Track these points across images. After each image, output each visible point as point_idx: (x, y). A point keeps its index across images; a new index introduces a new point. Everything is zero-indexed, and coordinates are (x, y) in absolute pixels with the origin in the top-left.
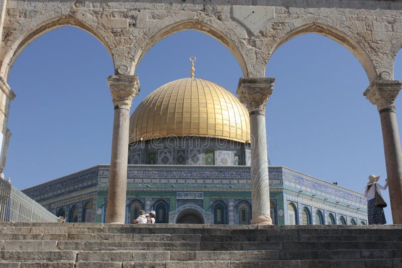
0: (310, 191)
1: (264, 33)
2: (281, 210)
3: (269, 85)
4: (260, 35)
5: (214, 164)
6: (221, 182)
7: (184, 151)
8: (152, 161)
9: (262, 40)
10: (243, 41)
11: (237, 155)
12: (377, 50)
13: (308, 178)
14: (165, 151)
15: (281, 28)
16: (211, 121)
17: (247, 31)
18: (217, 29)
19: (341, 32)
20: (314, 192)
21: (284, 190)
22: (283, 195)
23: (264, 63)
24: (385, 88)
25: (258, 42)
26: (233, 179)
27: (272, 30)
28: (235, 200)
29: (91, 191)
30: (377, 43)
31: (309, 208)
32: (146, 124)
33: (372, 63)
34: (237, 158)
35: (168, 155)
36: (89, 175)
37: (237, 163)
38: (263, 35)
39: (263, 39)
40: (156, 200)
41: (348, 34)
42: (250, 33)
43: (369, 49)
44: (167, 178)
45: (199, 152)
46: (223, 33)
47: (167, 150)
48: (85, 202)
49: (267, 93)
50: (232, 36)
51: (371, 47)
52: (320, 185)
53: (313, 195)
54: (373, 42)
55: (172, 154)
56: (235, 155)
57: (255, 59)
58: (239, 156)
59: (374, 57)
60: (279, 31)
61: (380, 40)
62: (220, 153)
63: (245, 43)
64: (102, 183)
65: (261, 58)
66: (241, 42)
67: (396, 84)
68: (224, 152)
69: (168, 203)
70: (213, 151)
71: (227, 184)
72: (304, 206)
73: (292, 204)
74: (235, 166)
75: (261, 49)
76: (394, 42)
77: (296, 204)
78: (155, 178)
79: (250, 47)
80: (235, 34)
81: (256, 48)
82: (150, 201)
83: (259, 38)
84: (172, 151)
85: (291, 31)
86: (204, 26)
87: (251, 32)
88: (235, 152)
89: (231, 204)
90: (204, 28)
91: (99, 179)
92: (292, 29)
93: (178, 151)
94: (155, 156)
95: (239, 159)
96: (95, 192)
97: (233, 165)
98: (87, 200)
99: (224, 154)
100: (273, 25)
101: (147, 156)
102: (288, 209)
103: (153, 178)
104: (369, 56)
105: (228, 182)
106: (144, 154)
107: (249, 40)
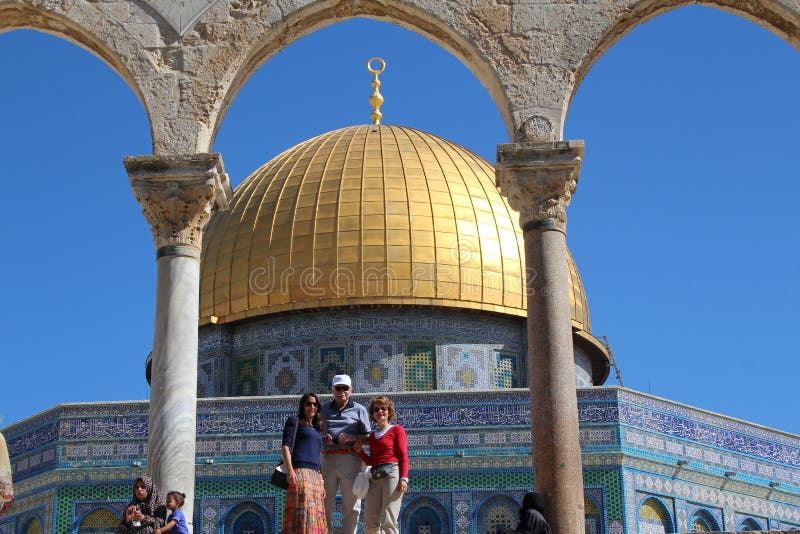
0: (718, 461)
1: (209, 29)
2: (616, 523)
3: (201, 174)
4: (197, 34)
5: (435, 388)
6: (430, 442)
7: (340, 351)
8: (247, 387)
9: (199, 50)
10: (148, 54)
11: (508, 357)
12: (523, 56)
13: (709, 421)
14: (286, 352)
15: (255, 11)
16: (421, 256)
17: (161, 28)
18: (78, 25)
19: (425, 11)
20: (731, 462)
21: (624, 461)
22: (620, 475)
23: (200, 112)
24: (531, 165)
25: (189, 56)
26: (465, 431)
27: (230, 19)
28: (475, 495)
29: (39, 485)
30: (525, 38)
31: (715, 513)
32: (227, 272)
33: (505, 94)
34: (507, 364)
35: (294, 364)
36: (34, 437)
37: (508, 381)
38: (204, 35)
39: (203, 47)
40: (232, 505)
41: (443, 17)
42: (169, 32)
43: (500, 56)
44: (265, 437)
45: (389, 352)
46: (94, 35)
47: (291, 349)
48: (22, 519)
49: (200, 198)
50: (118, 43)
51: (506, 51)
52: (753, 443)
53: (727, 475)
54: (513, 35)
55: (306, 362)
56: (502, 357)
57: (176, 104)
58: (513, 362)
59: (510, 79)
60: (248, 20)
61: (533, 29)
62: (453, 353)
63: (152, 61)
64: (69, 459)
65: (192, 99)
66: (141, 59)
67: (562, 152)
68: (466, 348)
69: (271, 512)
70: (430, 348)
71: (446, 447)
72: (698, 508)
73: (655, 502)
74: (499, 389)
75: (195, 75)
76: (573, 31)
77: (667, 503)
78: (229, 438)
79: (166, 70)
80: (128, 38)
81: (182, 71)
82: (216, 509)
83: (193, 45)
84: (306, 354)
85: (285, 19)
86: (52, 19)
87: (173, 30)
88: (501, 347)
89: (461, 507)
90: (52, 24)
91: (60, 448)
92: (287, 12)
93: (325, 352)
94: (255, 371)
95: (514, 368)
96: (48, 487)
97: (494, 389)
98: (29, 513)
99: (466, 356)
100: (236, 6)
101: (231, 370)
102: (639, 519)
103: (224, 438)
104: (496, 75)
105: (451, 442)
106: (223, 365)
107: (165, 51)
